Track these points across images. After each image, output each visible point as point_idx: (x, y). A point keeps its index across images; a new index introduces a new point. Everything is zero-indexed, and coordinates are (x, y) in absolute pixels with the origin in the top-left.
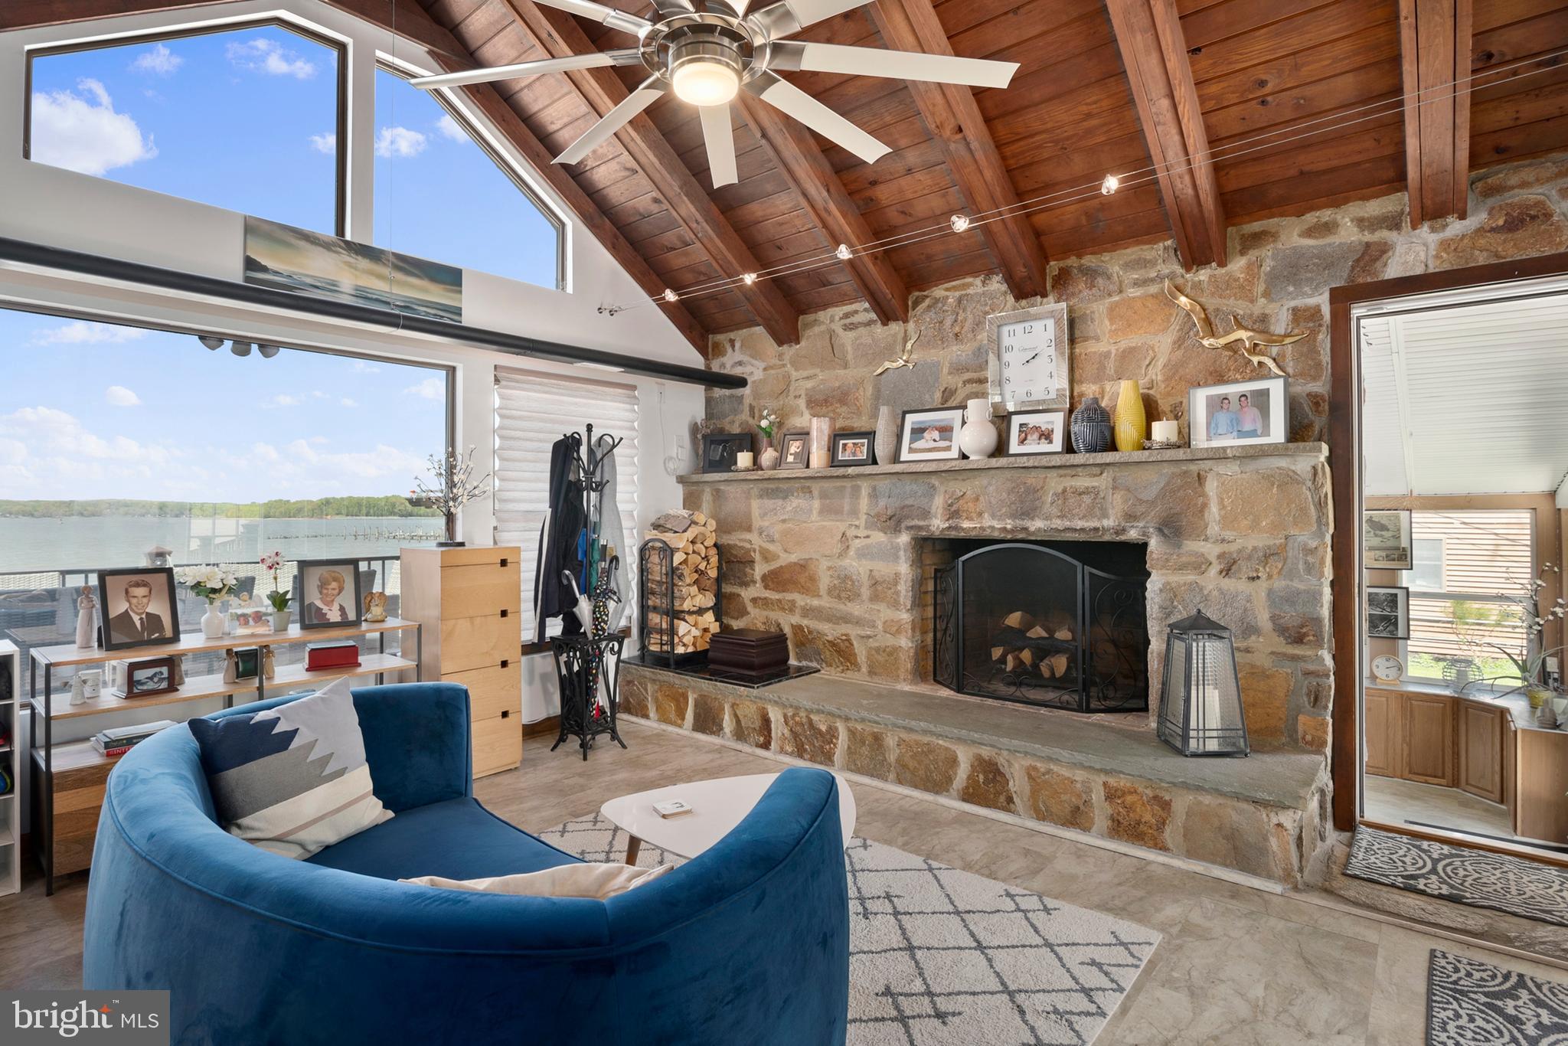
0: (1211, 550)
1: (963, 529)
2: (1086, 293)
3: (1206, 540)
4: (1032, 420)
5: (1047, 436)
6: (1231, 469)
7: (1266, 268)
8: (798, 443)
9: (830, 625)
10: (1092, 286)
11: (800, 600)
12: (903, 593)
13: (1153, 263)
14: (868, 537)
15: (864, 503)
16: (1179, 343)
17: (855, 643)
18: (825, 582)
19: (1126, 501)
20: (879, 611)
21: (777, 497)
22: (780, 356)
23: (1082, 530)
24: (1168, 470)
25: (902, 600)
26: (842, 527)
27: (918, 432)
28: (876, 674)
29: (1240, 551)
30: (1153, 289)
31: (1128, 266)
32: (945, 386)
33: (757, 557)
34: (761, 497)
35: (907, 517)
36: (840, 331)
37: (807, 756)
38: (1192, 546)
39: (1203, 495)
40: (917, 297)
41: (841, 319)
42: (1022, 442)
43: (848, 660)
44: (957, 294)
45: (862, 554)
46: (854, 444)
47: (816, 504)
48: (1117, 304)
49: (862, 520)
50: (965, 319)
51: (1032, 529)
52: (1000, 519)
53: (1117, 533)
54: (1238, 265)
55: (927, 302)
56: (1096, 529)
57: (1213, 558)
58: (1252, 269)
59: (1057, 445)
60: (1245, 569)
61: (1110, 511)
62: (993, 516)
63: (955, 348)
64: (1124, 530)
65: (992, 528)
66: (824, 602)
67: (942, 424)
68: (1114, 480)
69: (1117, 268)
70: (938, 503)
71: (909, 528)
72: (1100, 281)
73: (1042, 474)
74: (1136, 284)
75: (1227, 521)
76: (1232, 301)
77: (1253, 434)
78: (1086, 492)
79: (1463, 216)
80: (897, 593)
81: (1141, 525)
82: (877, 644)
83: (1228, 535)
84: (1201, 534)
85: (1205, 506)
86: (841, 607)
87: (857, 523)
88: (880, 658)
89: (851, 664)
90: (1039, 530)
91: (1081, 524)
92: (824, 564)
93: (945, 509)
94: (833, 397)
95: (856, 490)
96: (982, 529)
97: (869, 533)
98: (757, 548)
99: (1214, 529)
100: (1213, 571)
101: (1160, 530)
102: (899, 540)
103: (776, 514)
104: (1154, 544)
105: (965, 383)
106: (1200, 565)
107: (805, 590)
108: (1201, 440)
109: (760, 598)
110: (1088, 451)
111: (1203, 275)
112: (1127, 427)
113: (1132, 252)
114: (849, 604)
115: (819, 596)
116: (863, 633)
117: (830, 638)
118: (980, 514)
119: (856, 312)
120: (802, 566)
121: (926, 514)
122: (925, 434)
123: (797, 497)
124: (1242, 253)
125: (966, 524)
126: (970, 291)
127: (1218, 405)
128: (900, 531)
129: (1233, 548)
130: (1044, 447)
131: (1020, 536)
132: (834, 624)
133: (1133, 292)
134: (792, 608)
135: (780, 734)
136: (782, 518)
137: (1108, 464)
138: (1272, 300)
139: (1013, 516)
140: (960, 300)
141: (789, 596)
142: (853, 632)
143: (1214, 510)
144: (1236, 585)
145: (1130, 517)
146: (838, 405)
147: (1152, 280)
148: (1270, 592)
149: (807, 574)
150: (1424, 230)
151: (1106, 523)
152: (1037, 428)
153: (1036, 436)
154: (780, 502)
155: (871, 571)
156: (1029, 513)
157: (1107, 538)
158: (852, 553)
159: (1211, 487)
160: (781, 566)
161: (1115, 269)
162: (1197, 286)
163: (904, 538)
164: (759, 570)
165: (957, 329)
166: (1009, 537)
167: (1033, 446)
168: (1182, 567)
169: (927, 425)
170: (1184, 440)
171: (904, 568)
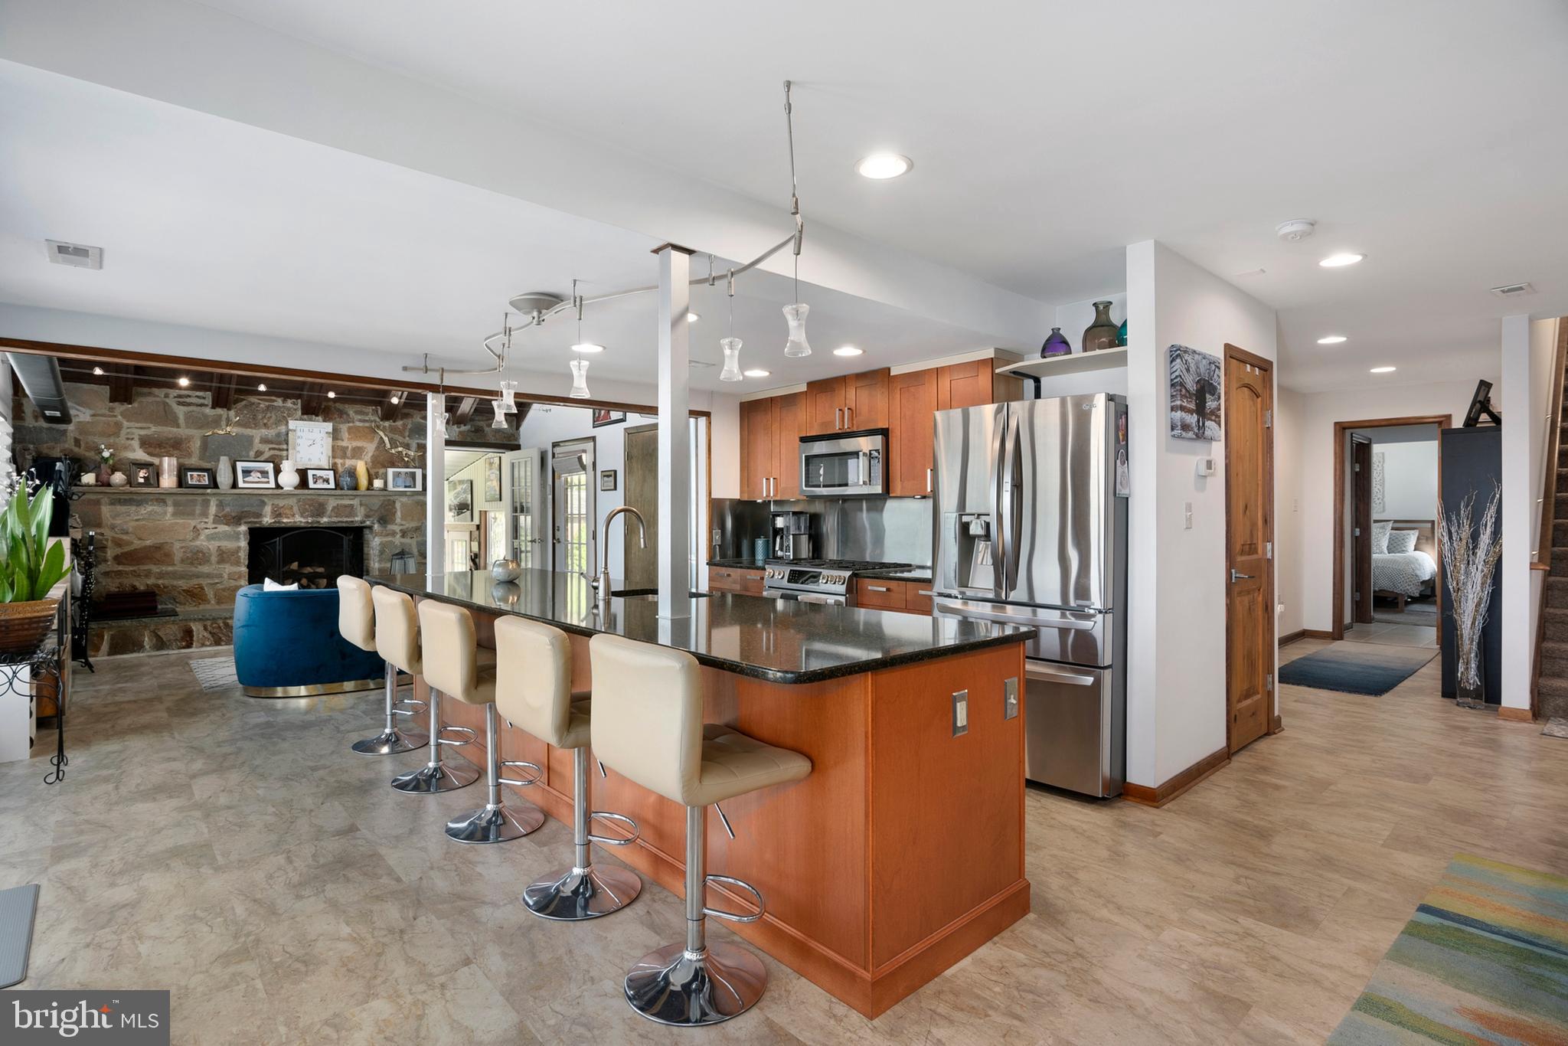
0: (397, 528)
1: (283, 523)
2: (338, 419)
3: (396, 524)
4: (319, 473)
5: (327, 481)
6: (404, 499)
7: (409, 427)
8: (144, 471)
9: (184, 581)
10: (341, 417)
11: (155, 569)
12: (243, 557)
13: (367, 414)
14: (216, 528)
15: (213, 509)
16: (377, 448)
17: (205, 588)
18: (178, 555)
19: (365, 510)
20: (225, 568)
21: (131, 505)
22: (111, 409)
23: (346, 522)
24: (382, 498)
25: (242, 561)
26: (193, 523)
27: (247, 472)
28: (222, 603)
29: (407, 529)
30: (367, 424)
31: (356, 412)
32: (257, 449)
33: (110, 544)
34: (112, 504)
35: (245, 517)
36: (175, 406)
37: (223, 643)
38: (390, 527)
39: (395, 508)
40: (237, 398)
41: (175, 397)
42: (315, 483)
43: (200, 599)
44: (267, 404)
45: (210, 538)
46: (198, 475)
47: (170, 509)
48: (352, 427)
49: (211, 518)
50: (271, 417)
51: (322, 522)
52: (306, 517)
53: (361, 523)
54: (399, 423)
55: (244, 403)
56: (352, 522)
57: (398, 531)
58: (405, 425)
59: (332, 485)
60: (410, 535)
61: (359, 514)
62: (302, 516)
63: (263, 431)
64: (364, 522)
65: (301, 522)
66: (179, 568)
67: (262, 469)
68: (361, 501)
69: (351, 412)
70: (268, 509)
71: (245, 523)
72: (345, 416)
73: (326, 498)
74: (360, 421)
75: (402, 519)
76: (397, 436)
77: (409, 487)
78: (346, 506)
79: (465, 426)
80: (239, 557)
81: (371, 519)
82: (223, 587)
83: (403, 523)
84: (393, 522)
85: (396, 512)
86: (193, 569)
87: (206, 520)
88: (225, 594)
89: (202, 600)
90: (325, 522)
91: (343, 520)
92: (177, 545)
93: (272, 512)
94: (167, 444)
95: (206, 503)
96: (295, 522)
97: (216, 526)
98: (110, 538)
99: (398, 520)
100: (398, 536)
101: (379, 522)
102: (239, 529)
103: (129, 516)
104: (376, 526)
105: (270, 449)
106: (394, 534)
107: (158, 562)
108: (390, 487)
109: (113, 571)
110: (348, 489)
111: (387, 424)
112: (363, 482)
113: (358, 407)
114: (200, 567)
115: (175, 565)
116: (212, 582)
117: (185, 588)
118: (293, 515)
119: (189, 396)
120: (158, 548)
121: (259, 515)
122: (252, 474)
123: (151, 505)
124: (402, 419)
125: (285, 520)
126: (275, 404)
127: (397, 475)
128: (240, 524)
129: (404, 527)
130: (326, 486)
131: (315, 525)
132: (188, 579)
133: (358, 424)
134: (148, 574)
135: (201, 636)
136: (136, 518)
137: (357, 495)
138: (411, 439)
139: (312, 516)
140: (268, 407)
141: (143, 567)
142: (204, 582)
143: (399, 514)
144: (407, 540)
145: (367, 516)
146: (171, 449)
147: (367, 421)
148: (417, 542)
149: (162, 552)
150: (455, 426)
151: (356, 519)
152: (321, 477)
153: (321, 480)
154: (134, 508)
155: (219, 547)
156: (321, 514)
157: (357, 525)
158: (202, 537)
159: (398, 505)
160: (136, 549)
161: (351, 413)
162: (384, 427)
163: (243, 528)
164: (110, 553)
165: (265, 421)
166: (310, 526)
167: (320, 485)
168: (387, 535)
169: (252, 469)
170: (385, 488)
171: (244, 544)
